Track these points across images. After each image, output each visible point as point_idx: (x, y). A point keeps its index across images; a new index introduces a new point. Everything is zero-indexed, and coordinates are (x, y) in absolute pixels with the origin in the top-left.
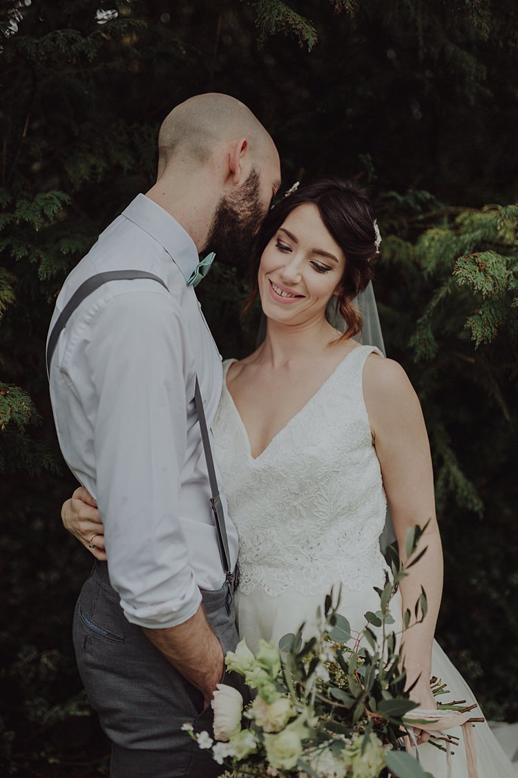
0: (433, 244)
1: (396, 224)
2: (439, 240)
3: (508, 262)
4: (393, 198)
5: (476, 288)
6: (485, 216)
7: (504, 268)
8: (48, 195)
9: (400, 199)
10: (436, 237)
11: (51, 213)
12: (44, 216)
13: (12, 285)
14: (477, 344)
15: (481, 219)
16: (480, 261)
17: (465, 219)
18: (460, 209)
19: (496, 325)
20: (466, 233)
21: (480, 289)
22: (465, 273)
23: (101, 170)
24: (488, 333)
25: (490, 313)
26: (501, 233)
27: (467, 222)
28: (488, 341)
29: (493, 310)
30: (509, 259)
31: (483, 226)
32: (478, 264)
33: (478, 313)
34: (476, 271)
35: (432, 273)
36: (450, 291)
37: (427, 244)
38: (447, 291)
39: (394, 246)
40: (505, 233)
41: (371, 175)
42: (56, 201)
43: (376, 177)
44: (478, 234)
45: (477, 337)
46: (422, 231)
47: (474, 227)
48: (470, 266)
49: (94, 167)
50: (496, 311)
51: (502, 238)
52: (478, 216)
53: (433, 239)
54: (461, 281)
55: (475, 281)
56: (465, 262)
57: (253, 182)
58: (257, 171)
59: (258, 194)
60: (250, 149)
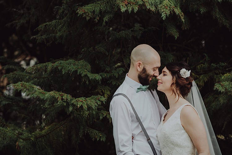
8: (119, 69)
11: (120, 73)
12: (118, 74)
16: (222, 84)
34: (220, 87)
41: (207, 59)
42: (121, 70)
48: (218, 85)
57: (144, 70)
58: (145, 67)
59: (146, 71)
60: (143, 63)
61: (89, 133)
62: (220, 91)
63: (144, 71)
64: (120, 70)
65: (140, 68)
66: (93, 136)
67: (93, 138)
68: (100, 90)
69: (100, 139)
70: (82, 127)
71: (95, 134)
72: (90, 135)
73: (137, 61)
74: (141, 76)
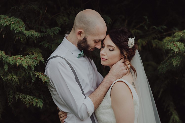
0: (167, 41)
1: (156, 36)
2: (169, 40)
4: (155, 28)
9: (157, 28)
10: (168, 40)
11: (56, 33)
12: (54, 34)
13: (41, 53)
14: (174, 66)
16: (175, 44)
19: (180, 61)
22: (170, 46)
23: (67, 21)
28: (178, 65)
33: (175, 58)
34: (173, 46)
35: (166, 50)
36: (172, 55)
37: (165, 41)
38: (171, 55)
39: (157, 43)
41: (147, 22)
43: (149, 22)
45: (174, 64)
46: (164, 38)
49: (65, 20)
50: (180, 58)
53: (167, 40)
54: (168, 48)
55: (173, 48)
56: (171, 44)
57: (85, 39)
58: (86, 37)
59: (87, 42)
60: (85, 32)
61: (21, 99)
62: (174, 51)
63: (84, 41)
64: (56, 29)
65: (80, 36)
66: (27, 102)
67: (27, 104)
68: (30, 52)
69: (36, 105)
70: (11, 93)
71: (29, 100)
72: (23, 100)
73: (80, 29)
74: (81, 44)
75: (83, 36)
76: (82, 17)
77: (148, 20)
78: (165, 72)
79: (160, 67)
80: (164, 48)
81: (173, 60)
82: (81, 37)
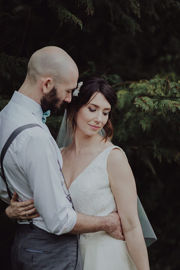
0: (122, 96)
3: (153, 101)
5: (143, 108)
6: (141, 85)
7: (152, 103)
10: (123, 94)
14: (144, 130)
15: (140, 86)
16: (143, 99)
17: (133, 86)
18: (130, 82)
19: (151, 123)
20: (135, 91)
21: (144, 109)
22: (138, 103)
24: (148, 126)
25: (148, 119)
26: (149, 91)
27: (135, 87)
28: (148, 129)
29: (149, 118)
30: (154, 100)
31: (142, 88)
32: (143, 101)
33: (144, 119)
34: (142, 103)
37: (119, 97)
40: (150, 91)
41: (93, 70)
44: (140, 91)
45: (144, 127)
47: (137, 89)
48: (140, 101)
50: (150, 118)
51: (150, 93)
52: (139, 85)
53: (121, 95)
54: (137, 106)
55: (142, 106)
56: (138, 100)
57: (54, 91)
58: (56, 88)
59: (56, 95)
60: (54, 80)
63: (53, 94)
73: (45, 76)
74: (47, 100)
75: (50, 87)
76: (46, 58)
77: (94, 68)
78: (126, 140)
79: (119, 132)
80: (120, 106)
81: (141, 122)
82: (47, 88)
